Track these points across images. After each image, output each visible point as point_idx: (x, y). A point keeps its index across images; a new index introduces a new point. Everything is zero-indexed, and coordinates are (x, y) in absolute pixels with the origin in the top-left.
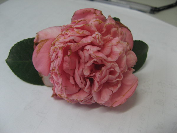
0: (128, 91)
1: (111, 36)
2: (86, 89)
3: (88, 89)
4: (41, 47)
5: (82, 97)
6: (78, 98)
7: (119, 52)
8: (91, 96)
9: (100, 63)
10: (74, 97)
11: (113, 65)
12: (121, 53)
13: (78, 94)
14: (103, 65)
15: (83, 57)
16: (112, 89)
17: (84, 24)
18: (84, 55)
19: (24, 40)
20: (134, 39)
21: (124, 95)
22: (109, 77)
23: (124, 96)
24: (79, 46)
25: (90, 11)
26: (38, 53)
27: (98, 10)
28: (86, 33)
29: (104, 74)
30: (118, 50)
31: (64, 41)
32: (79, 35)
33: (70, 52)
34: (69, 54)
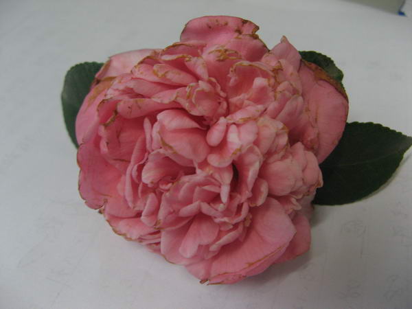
0: (266, 256)
4: (99, 93)
11: (211, 176)
12: (240, 150)
14: (192, 171)
18: (152, 132)
24: (140, 108)
25: (226, 24)
26: (91, 102)
27: (251, 23)
28: (175, 76)
32: (156, 79)
33: (112, 117)
34: (109, 120)
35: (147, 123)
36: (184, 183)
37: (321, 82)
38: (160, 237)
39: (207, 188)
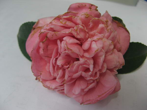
0: (105, 93)
2: (58, 79)
6: (50, 85)
7: (96, 49)
9: (74, 56)
12: (98, 50)
13: (51, 82)
14: (78, 60)
15: (59, 47)
17: (71, 16)
18: (61, 45)
20: (131, 41)
22: (82, 73)
24: (56, 35)
25: (85, 6)
27: (94, 5)
28: (69, 24)
30: (95, 47)
32: (62, 25)
33: (45, 39)
34: (44, 40)
35: (59, 42)
36: (75, 64)
37: (120, 28)
38: (64, 87)
39: (84, 66)
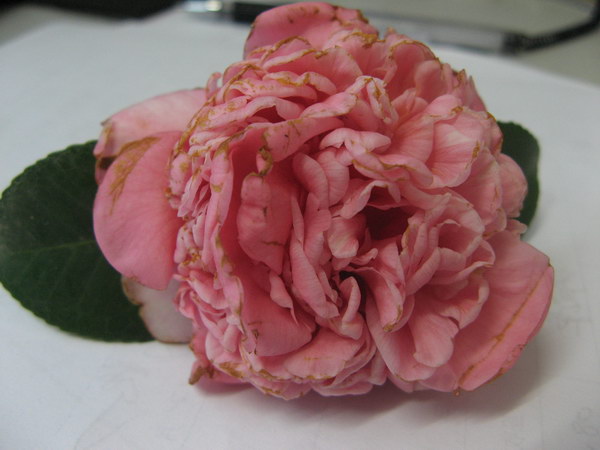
0: (515, 315)
1: (417, 96)
2: (348, 323)
3: (353, 321)
4: (125, 172)
5: (331, 361)
6: (314, 369)
7: (471, 148)
8: (368, 355)
9: (397, 197)
10: (299, 367)
11: (451, 202)
12: (477, 149)
13: (311, 353)
15: (320, 182)
16: (453, 312)
17: (306, 51)
18: (325, 172)
19: (53, 156)
21: (499, 337)
22: (442, 257)
23: (499, 340)
24: (299, 134)
26: (116, 194)
29: (420, 242)
30: (461, 138)
31: (233, 119)
32: (291, 91)
34: (262, 166)
